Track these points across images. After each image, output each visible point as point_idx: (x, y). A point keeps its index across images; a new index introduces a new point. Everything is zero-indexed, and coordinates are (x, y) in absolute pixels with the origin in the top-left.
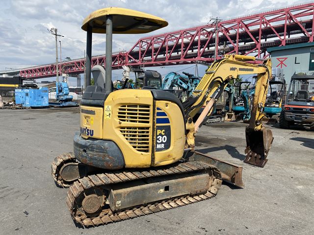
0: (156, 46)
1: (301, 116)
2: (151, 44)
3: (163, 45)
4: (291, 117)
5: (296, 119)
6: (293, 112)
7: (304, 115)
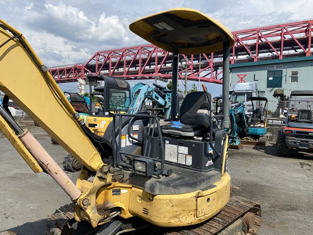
0: (113, 60)
1: (308, 142)
2: (108, 58)
3: (120, 59)
4: (295, 143)
5: (301, 145)
7: (311, 141)
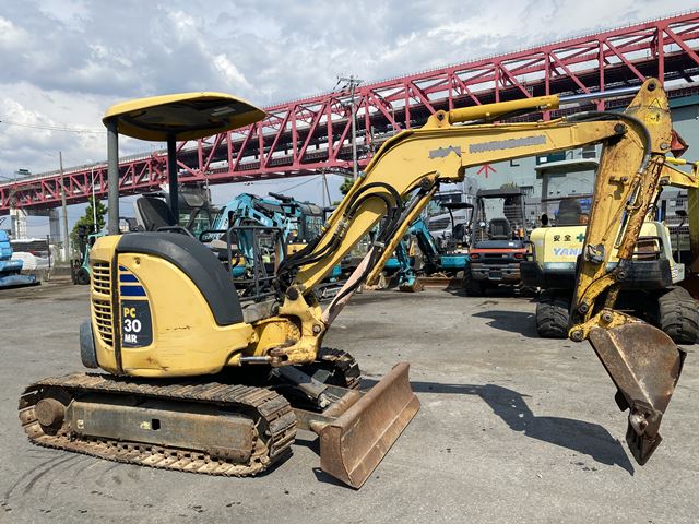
0: (235, 137)
1: (499, 269)
2: (225, 134)
3: (251, 134)
4: (483, 272)
5: (491, 274)
6: (486, 262)
7: (504, 268)
